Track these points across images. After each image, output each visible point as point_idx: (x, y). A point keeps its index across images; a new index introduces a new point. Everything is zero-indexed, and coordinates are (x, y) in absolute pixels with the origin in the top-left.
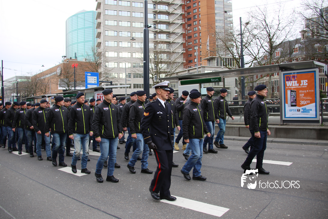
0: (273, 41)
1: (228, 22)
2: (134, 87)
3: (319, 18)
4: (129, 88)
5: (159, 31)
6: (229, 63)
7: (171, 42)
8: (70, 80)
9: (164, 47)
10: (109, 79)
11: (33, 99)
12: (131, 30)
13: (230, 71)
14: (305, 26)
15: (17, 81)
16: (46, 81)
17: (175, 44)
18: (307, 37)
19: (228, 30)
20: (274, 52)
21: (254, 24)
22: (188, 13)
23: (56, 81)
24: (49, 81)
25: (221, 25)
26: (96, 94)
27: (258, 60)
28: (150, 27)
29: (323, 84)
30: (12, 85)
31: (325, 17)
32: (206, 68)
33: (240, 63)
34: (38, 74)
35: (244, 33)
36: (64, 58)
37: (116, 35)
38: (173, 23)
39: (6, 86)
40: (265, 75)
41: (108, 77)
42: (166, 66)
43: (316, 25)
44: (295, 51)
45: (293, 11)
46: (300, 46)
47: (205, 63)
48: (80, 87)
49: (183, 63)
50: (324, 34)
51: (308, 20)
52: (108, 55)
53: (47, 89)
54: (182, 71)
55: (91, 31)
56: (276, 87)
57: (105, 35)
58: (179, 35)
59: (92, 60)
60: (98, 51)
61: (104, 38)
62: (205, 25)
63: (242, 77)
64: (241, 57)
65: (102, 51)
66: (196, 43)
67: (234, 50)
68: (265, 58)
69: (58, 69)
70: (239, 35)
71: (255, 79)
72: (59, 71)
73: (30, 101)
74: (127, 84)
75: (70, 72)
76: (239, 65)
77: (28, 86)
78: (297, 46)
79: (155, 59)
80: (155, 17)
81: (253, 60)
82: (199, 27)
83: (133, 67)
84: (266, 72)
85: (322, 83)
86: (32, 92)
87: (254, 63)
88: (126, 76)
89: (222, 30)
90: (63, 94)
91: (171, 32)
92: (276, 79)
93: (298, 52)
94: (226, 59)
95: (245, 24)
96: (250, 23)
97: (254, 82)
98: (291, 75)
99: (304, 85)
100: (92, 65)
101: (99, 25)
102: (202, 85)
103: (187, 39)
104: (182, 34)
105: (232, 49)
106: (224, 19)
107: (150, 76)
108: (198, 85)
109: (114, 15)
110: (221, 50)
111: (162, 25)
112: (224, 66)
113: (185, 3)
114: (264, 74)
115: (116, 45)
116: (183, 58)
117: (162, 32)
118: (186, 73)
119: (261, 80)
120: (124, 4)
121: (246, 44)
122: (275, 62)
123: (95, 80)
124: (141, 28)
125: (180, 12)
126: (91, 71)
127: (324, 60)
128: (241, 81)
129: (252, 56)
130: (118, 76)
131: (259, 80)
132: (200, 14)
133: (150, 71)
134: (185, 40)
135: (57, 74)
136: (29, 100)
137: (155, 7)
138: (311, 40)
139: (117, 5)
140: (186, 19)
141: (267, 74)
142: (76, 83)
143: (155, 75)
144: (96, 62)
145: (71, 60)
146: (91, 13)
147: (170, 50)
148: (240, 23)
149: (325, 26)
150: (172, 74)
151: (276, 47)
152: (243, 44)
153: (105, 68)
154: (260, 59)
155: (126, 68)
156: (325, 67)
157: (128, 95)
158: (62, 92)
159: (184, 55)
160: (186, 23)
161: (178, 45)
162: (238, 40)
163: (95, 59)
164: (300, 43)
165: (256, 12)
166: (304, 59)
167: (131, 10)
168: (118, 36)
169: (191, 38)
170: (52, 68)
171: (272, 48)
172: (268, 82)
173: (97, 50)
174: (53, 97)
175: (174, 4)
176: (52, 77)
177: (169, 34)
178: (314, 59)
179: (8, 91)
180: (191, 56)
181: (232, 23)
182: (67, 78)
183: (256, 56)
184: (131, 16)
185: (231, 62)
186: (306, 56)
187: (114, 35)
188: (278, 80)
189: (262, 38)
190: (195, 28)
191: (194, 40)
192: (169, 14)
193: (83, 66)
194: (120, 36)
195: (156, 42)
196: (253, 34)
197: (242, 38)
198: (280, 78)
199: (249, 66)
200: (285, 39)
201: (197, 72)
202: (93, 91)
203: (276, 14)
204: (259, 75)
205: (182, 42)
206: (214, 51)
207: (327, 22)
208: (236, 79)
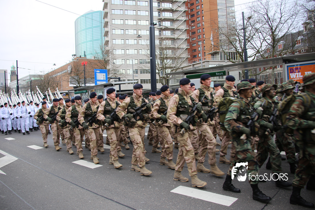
0: (276, 34)
1: (230, 17)
5: (163, 28)
6: (232, 57)
7: (176, 38)
8: (80, 77)
9: (169, 43)
10: (117, 76)
12: (137, 28)
13: (234, 65)
14: (307, 18)
15: (31, 79)
17: (179, 40)
18: (310, 29)
19: (231, 24)
20: (276, 45)
21: (257, 18)
22: (192, 10)
23: (67, 79)
24: (61, 79)
25: (224, 21)
27: (261, 53)
28: (156, 24)
30: (26, 83)
32: (210, 62)
33: (243, 56)
34: (50, 73)
35: (247, 26)
36: (73, 56)
37: (122, 33)
38: (177, 20)
39: (20, 85)
40: (268, 68)
41: (116, 74)
42: (171, 61)
44: (297, 43)
45: (295, 4)
46: (303, 38)
47: (209, 58)
48: (90, 84)
49: (187, 58)
51: (310, 11)
52: (115, 52)
54: (187, 66)
55: (99, 30)
56: (279, 79)
57: (113, 34)
58: (183, 31)
59: (100, 58)
60: (106, 49)
61: (111, 37)
62: (208, 20)
63: (246, 70)
64: (244, 51)
65: (110, 48)
66: (200, 38)
67: (237, 44)
68: (267, 51)
69: (69, 67)
70: (241, 29)
71: (258, 72)
72: (69, 69)
74: (135, 80)
75: (80, 70)
76: (242, 59)
77: (41, 84)
78: (299, 38)
79: (160, 55)
80: (160, 15)
81: (256, 53)
82: (203, 23)
83: (140, 63)
84: (269, 64)
86: (45, 89)
87: (257, 56)
88: (134, 72)
89: (225, 25)
90: (74, 91)
91: (175, 29)
92: (279, 71)
93: (300, 45)
94: (229, 53)
95: (247, 19)
96: (252, 17)
97: (257, 75)
98: (294, 67)
100: (100, 62)
101: (106, 24)
103: (191, 35)
104: (186, 30)
105: (235, 43)
106: (227, 14)
107: (157, 71)
109: (121, 14)
110: (225, 45)
111: (166, 22)
112: (228, 60)
114: (267, 66)
115: (123, 43)
116: (187, 53)
117: (166, 29)
118: (191, 68)
119: (264, 72)
120: (130, 3)
121: (249, 38)
122: (278, 54)
123: (104, 76)
124: (147, 25)
125: (183, 9)
126: (99, 69)
128: (244, 75)
129: (255, 50)
130: (126, 72)
131: (262, 73)
132: (203, 10)
133: (156, 67)
134: (189, 35)
135: (68, 72)
137: (159, 5)
139: (123, 5)
140: (190, 16)
141: (270, 67)
142: (86, 80)
143: (161, 70)
144: (104, 59)
145: (80, 58)
146: (99, 13)
147: (175, 46)
148: (242, 18)
150: (178, 69)
151: (279, 40)
152: (246, 38)
153: (113, 64)
154: (263, 52)
155: (133, 64)
158: (73, 89)
160: (189, 19)
161: (183, 41)
162: (241, 34)
163: (103, 55)
164: (303, 35)
165: (258, 6)
166: (307, 51)
167: (137, 9)
168: (124, 34)
169: (195, 34)
170: (63, 66)
171: (275, 41)
172: (271, 74)
173: (105, 48)
174: (64, 94)
175: (177, 2)
176: (63, 75)
177: (173, 30)
179: (23, 89)
180: (195, 51)
181: (235, 18)
182: (77, 75)
183: (259, 49)
184: (137, 15)
185: (234, 55)
186: (309, 47)
187: (120, 34)
188: (281, 72)
189: (265, 32)
190: (199, 24)
191: (198, 36)
192: (173, 12)
193: (92, 64)
194: (127, 34)
195: (162, 38)
196: (255, 28)
197: (245, 33)
198: (284, 70)
199: (252, 59)
200: (287, 31)
201: (202, 66)
202: (103, 87)
203: (278, 8)
204: (262, 67)
205: (186, 38)
206: (218, 46)
208: (240, 73)
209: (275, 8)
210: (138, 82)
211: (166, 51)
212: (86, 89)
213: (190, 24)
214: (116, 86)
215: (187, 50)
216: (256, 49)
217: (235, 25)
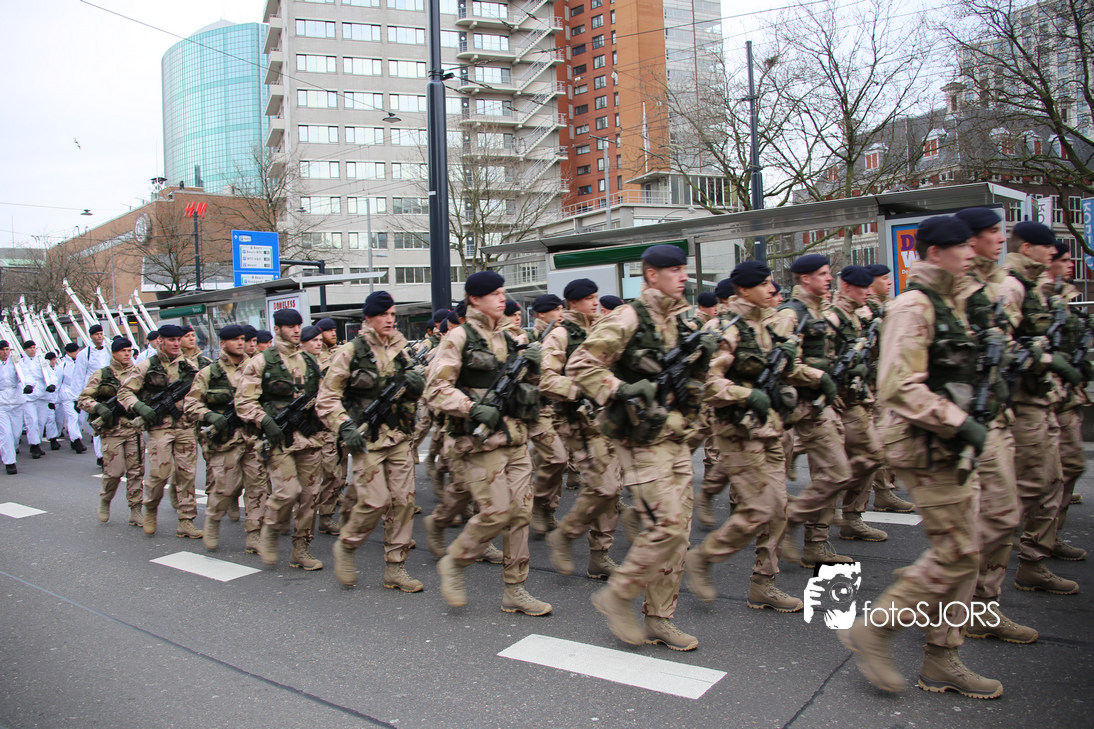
0: (857, 119)
1: (708, 58)
2: (400, 279)
3: (1002, 42)
4: (382, 282)
6: (713, 194)
7: (520, 126)
8: (180, 258)
9: (495, 142)
10: (312, 254)
12: (385, 86)
13: (718, 220)
14: (958, 71)
17: (533, 133)
18: (966, 106)
19: (708, 83)
20: (859, 154)
21: (794, 64)
22: (576, 29)
23: (134, 264)
24: (110, 265)
25: (685, 69)
26: (271, 304)
27: (809, 182)
28: (450, 76)
31: (1020, 41)
32: (636, 210)
33: (750, 192)
34: (70, 241)
35: (762, 89)
36: (156, 185)
37: (333, 104)
38: (524, 64)
40: (831, 232)
41: (309, 247)
43: (993, 66)
44: (927, 152)
45: (918, 21)
46: (945, 135)
47: (632, 195)
48: (217, 282)
49: (559, 196)
50: (1019, 96)
51: (966, 47)
52: (306, 171)
54: (557, 222)
55: (250, 91)
57: (298, 106)
58: (544, 102)
59: (253, 191)
60: (273, 158)
61: (291, 117)
62: (631, 67)
63: (757, 239)
64: (752, 174)
65: (288, 157)
66: (603, 128)
67: (729, 149)
68: (831, 174)
69: (140, 222)
70: (743, 100)
71: (799, 245)
72: (141, 229)
74: (375, 270)
75: (180, 232)
76: (746, 199)
77: (37, 282)
78: (934, 135)
79: (466, 185)
80: (465, 44)
81: (791, 182)
82: (614, 75)
83: (395, 212)
84: (835, 220)
87: (797, 193)
88: (372, 241)
89: (689, 86)
90: (159, 308)
91: (519, 93)
92: (868, 242)
93: (936, 156)
94: (703, 179)
95: (765, 63)
96: (780, 59)
100: (254, 206)
101: (275, 72)
102: (627, 268)
103: (571, 116)
104: (554, 98)
105: (721, 145)
106: (695, 47)
107: (453, 239)
108: (613, 267)
109: (327, 38)
110: (688, 151)
111: (488, 70)
112: (698, 203)
114: (826, 226)
115: (334, 139)
116: (559, 179)
117: (488, 93)
118: (571, 231)
119: (818, 247)
121: (769, 129)
122: (864, 187)
123: (266, 256)
124: (418, 79)
125: (546, 24)
126: (251, 229)
127: (1021, 179)
128: (753, 254)
129: (789, 170)
130: (345, 243)
132: (614, 32)
133: (450, 225)
134: (567, 117)
135: (136, 239)
137: (464, 10)
138: (979, 115)
139: (334, 4)
140: (569, 49)
141: (837, 229)
142: (201, 268)
143: (467, 236)
144: (268, 196)
145: (181, 192)
146: (249, 32)
147: (517, 152)
148: (746, 60)
149: (1022, 70)
150: (525, 232)
151: (867, 138)
152: (760, 129)
153: (298, 215)
154: (814, 178)
155: (369, 214)
156: (1026, 202)
158: (155, 299)
159: (562, 170)
160: (568, 62)
161: (546, 135)
162: (741, 117)
163: (265, 183)
164: (945, 125)
165: (800, 23)
166: (959, 178)
167: (384, 20)
168: (340, 108)
169: (587, 111)
170: (119, 219)
171: (854, 143)
172: (841, 255)
173: (270, 157)
176: (119, 249)
177: (511, 98)
178: (991, 177)
180: (587, 172)
181: (721, 62)
182: (170, 250)
183: (802, 169)
184: (384, 41)
185: (720, 189)
186: (964, 167)
187: (326, 106)
188: (875, 245)
189: (821, 110)
190: (600, 77)
191: (596, 119)
192: (512, 34)
193: (224, 211)
194: (349, 109)
195: (471, 125)
196: (790, 99)
197: (754, 112)
198: (882, 241)
199: (778, 202)
200: (894, 111)
201: (609, 224)
202: (262, 295)
203: (865, 33)
204: (813, 231)
205: (557, 125)
206: (664, 155)
207: (1028, 58)
208: (737, 247)
209: (854, 32)
210: (386, 276)
211: (485, 169)
212: (205, 301)
213: (570, 77)
214: (308, 289)
215: (559, 169)
216: (791, 167)
217: (721, 86)
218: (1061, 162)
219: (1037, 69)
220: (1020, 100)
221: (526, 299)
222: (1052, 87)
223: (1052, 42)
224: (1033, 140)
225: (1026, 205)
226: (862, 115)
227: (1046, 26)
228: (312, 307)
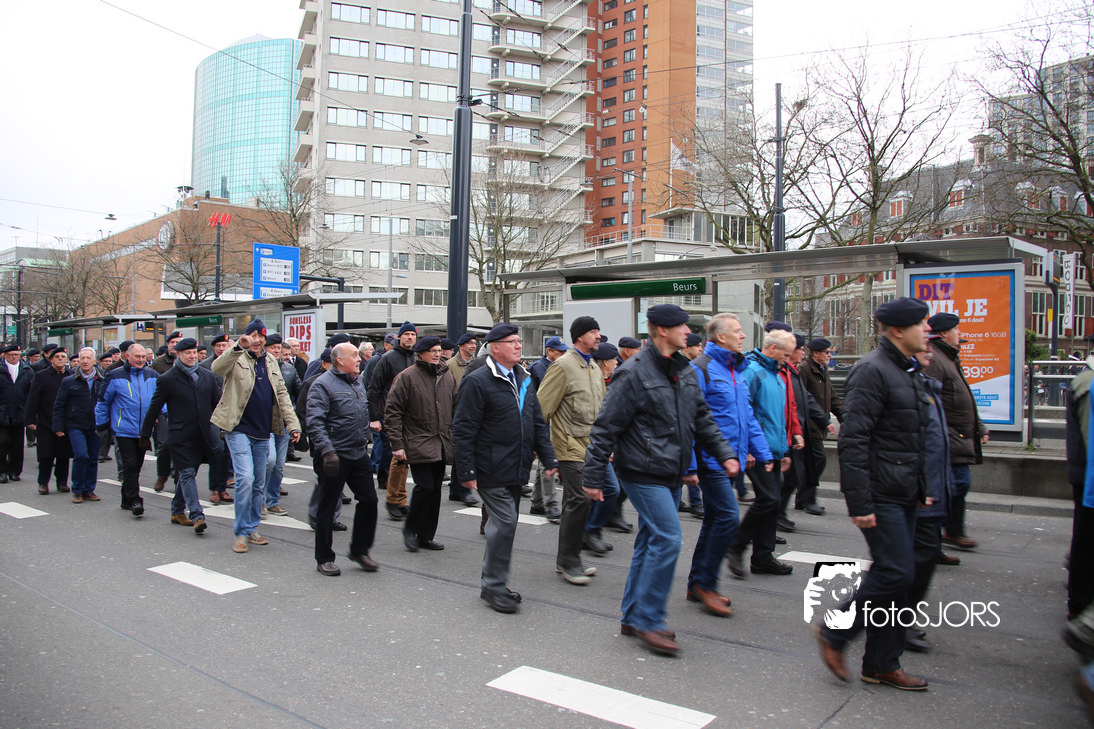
0: (883, 166)
1: (737, 98)
2: (418, 301)
3: (1031, 97)
4: (401, 302)
6: (735, 234)
7: (547, 155)
8: (200, 268)
9: (522, 170)
10: (332, 271)
11: (74, 327)
12: (414, 110)
13: (738, 260)
14: (987, 124)
15: (21, 263)
16: (121, 267)
17: (560, 162)
18: (993, 159)
19: (736, 122)
20: (884, 201)
21: (823, 109)
22: (608, 62)
23: (155, 271)
24: (131, 270)
25: (713, 107)
26: (288, 319)
27: (831, 226)
28: (478, 102)
29: (1039, 313)
31: (1050, 97)
32: (658, 245)
33: (772, 233)
34: (92, 245)
35: (790, 131)
36: (182, 193)
37: (362, 123)
38: (554, 93)
40: (852, 278)
41: (330, 263)
42: (526, 233)
43: (1021, 121)
44: (952, 202)
46: (971, 186)
47: (655, 229)
48: (236, 293)
49: (582, 226)
50: (1046, 151)
51: (995, 101)
52: (332, 188)
53: (122, 296)
54: (579, 254)
55: (281, 105)
57: (327, 123)
58: (572, 133)
59: (277, 205)
60: (300, 173)
61: (320, 132)
62: (661, 102)
64: (775, 215)
65: (314, 173)
66: (629, 162)
67: (754, 189)
68: (855, 218)
69: (163, 229)
70: (770, 141)
71: (819, 289)
72: (164, 237)
73: (62, 335)
74: (395, 290)
75: (202, 242)
76: (768, 240)
77: (58, 283)
78: (959, 185)
80: (497, 71)
81: (813, 225)
82: (642, 110)
83: (417, 234)
84: (857, 266)
85: (1036, 310)
86: (72, 302)
87: (819, 237)
88: (395, 260)
89: (717, 124)
90: (175, 316)
91: (548, 122)
92: (888, 289)
93: (961, 207)
94: (726, 217)
95: (793, 106)
96: (809, 102)
97: (815, 298)
98: (938, 282)
99: (976, 315)
100: (277, 220)
101: (307, 89)
102: (644, 302)
103: (598, 148)
104: (582, 129)
105: (746, 185)
106: (725, 86)
107: (473, 264)
108: (629, 301)
109: (360, 57)
110: (712, 189)
111: (518, 98)
112: (720, 241)
113: (597, 29)
114: (848, 271)
115: (361, 158)
116: (583, 210)
117: (515, 120)
118: (592, 261)
119: (838, 291)
120: (396, 21)
121: (794, 171)
122: (887, 234)
123: (286, 270)
124: (449, 102)
125: (579, 55)
126: (273, 242)
127: (1045, 235)
128: (771, 294)
129: (813, 213)
130: (367, 261)
131: (832, 293)
132: (645, 67)
133: (471, 249)
134: (594, 149)
135: (158, 246)
136: (60, 329)
137: (498, 37)
138: (1006, 169)
139: (369, 24)
140: (600, 82)
141: (857, 275)
142: (221, 278)
143: (488, 261)
144: (292, 210)
145: (205, 201)
146: (284, 47)
147: (542, 181)
148: (775, 102)
149: (1050, 125)
150: (546, 261)
151: (893, 185)
152: (785, 171)
153: (321, 231)
155: (391, 234)
157: (394, 325)
158: (174, 307)
159: (587, 200)
160: (598, 94)
161: (572, 165)
162: (767, 158)
163: (289, 197)
164: (972, 177)
165: (831, 69)
166: (983, 230)
167: (417, 43)
168: (368, 127)
169: (615, 144)
170: (144, 225)
171: (879, 189)
172: (860, 300)
173: (297, 168)
174: (143, 323)
175: (560, 30)
176: (141, 255)
177: (539, 127)
178: (1014, 231)
180: (611, 205)
181: (751, 102)
182: (191, 259)
183: (826, 213)
184: (416, 64)
185: (743, 228)
186: (988, 219)
187: (355, 125)
188: (895, 292)
189: (848, 155)
190: (629, 110)
191: (624, 152)
192: (544, 63)
193: (247, 223)
194: (378, 129)
195: (498, 152)
196: (817, 142)
197: (780, 153)
198: (900, 288)
199: (801, 244)
200: (921, 160)
201: (629, 257)
202: (278, 309)
203: (896, 79)
204: (834, 275)
205: (584, 156)
206: (688, 192)
207: (1057, 114)
208: (757, 287)
210: (405, 297)
211: (509, 196)
212: (220, 312)
214: (324, 306)
215: (583, 200)
216: (815, 210)
217: (749, 126)
218: (1086, 219)
219: (1065, 126)
220: (1048, 156)
221: (545, 328)
222: (1081, 144)
223: (1082, 100)
224: (1058, 195)
225: (1048, 262)
226: (888, 162)
227: (1076, 83)
228: (327, 324)
